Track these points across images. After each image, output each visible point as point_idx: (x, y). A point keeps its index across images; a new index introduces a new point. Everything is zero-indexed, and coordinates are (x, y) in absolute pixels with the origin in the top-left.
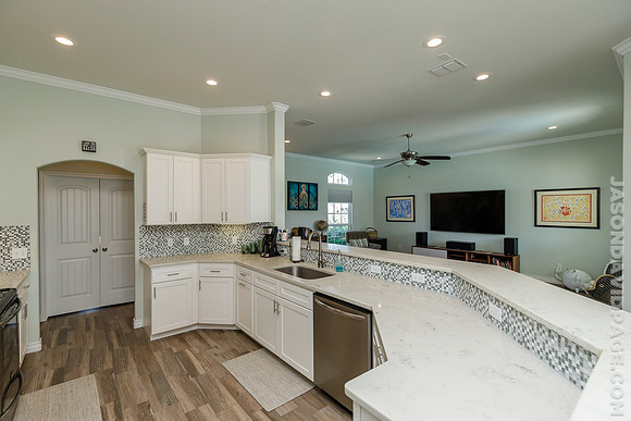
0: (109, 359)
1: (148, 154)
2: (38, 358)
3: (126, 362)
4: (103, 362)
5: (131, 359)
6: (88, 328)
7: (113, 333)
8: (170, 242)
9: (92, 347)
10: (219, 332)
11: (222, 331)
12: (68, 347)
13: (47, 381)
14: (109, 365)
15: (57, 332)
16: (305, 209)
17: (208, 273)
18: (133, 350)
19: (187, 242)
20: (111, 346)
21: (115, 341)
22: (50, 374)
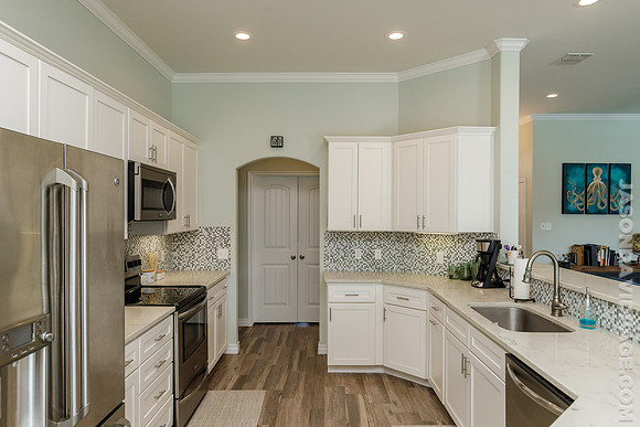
0: (283, 380)
1: (330, 144)
2: (233, 360)
3: (296, 388)
4: (278, 381)
5: (301, 387)
6: (279, 342)
7: (297, 353)
8: (358, 254)
9: (274, 363)
10: (407, 385)
11: (412, 385)
12: (257, 357)
13: (231, 384)
14: (280, 387)
15: (255, 339)
16: (599, 212)
17: (394, 300)
18: (307, 378)
19: (378, 254)
20: (291, 366)
21: (296, 363)
22: (236, 378)
